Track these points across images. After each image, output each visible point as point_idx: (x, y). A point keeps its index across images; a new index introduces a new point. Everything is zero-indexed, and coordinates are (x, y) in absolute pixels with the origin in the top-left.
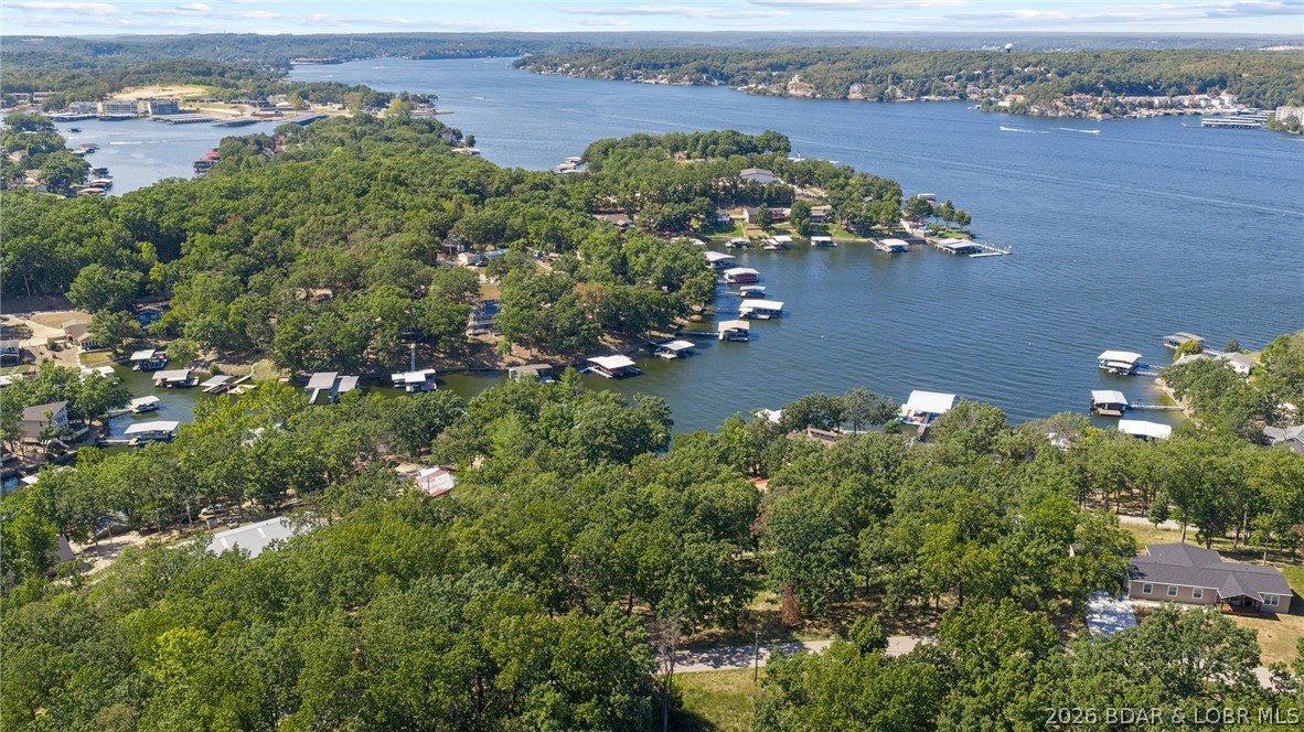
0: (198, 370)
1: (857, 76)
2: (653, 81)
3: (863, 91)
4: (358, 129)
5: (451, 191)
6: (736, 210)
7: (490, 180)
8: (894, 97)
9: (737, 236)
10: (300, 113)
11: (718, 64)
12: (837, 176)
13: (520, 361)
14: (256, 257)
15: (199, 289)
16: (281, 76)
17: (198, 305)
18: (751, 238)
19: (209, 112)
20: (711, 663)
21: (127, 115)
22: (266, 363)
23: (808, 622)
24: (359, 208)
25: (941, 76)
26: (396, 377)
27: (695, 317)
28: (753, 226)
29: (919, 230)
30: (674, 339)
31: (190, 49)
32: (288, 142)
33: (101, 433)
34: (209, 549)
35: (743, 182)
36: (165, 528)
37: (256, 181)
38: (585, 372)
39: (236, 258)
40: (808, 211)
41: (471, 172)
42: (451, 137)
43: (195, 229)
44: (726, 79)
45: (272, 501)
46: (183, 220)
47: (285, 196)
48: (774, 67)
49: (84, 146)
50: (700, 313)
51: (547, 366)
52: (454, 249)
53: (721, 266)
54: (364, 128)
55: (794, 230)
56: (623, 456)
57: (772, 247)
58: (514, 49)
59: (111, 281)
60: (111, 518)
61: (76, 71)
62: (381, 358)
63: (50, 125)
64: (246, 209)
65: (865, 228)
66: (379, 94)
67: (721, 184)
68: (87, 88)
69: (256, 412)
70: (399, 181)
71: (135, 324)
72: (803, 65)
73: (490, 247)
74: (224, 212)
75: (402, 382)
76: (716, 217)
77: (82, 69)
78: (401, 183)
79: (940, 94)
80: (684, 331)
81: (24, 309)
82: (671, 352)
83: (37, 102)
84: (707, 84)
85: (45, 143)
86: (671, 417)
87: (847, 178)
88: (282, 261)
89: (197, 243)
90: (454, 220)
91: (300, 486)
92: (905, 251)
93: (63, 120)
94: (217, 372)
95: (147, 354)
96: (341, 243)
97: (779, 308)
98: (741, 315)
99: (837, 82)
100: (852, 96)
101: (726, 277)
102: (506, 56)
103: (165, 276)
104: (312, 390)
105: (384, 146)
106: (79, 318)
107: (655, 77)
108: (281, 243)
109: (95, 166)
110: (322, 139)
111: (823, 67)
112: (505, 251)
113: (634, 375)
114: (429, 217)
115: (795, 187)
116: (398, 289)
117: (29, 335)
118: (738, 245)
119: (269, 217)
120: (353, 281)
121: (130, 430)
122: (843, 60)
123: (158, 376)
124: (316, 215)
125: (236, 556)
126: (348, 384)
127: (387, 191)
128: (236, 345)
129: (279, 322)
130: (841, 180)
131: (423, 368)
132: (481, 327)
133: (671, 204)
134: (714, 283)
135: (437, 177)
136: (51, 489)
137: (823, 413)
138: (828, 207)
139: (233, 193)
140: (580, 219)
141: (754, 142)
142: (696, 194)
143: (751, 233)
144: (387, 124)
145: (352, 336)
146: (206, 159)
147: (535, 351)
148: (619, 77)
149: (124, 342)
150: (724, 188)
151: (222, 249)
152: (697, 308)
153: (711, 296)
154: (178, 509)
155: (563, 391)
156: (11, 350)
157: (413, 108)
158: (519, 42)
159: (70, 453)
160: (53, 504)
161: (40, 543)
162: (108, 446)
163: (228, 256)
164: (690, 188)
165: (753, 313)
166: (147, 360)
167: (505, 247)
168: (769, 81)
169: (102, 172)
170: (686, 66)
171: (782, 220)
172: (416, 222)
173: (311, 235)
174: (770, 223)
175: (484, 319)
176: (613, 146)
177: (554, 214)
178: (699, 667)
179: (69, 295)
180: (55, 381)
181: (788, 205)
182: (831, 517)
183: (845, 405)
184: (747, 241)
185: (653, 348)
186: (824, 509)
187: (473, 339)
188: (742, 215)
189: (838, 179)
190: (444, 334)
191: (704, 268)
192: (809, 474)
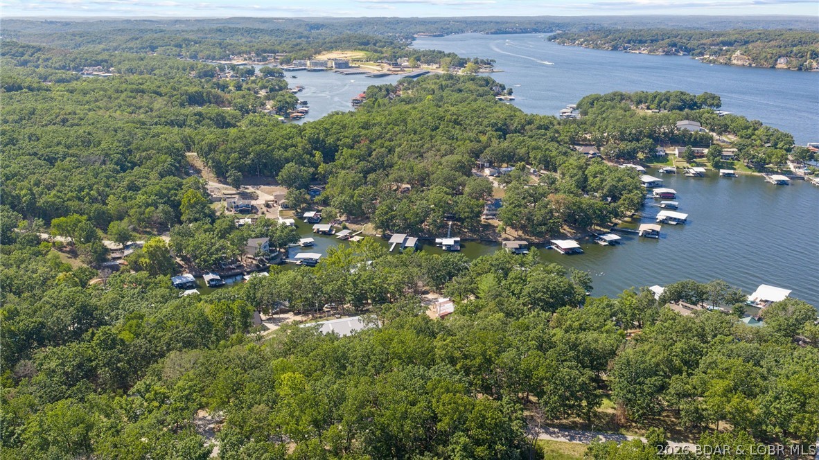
0: (336, 225)
1: (784, 52)
2: (637, 52)
3: (787, 63)
4: (444, 83)
5: (487, 129)
6: (671, 148)
7: (512, 122)
8: (811, 68)
9: (668, 165)
10: (414, 69)
11: (684, 41)
12: (747, 128)
13: (510, 237)
14: (373, 164)
15: (341, 180)
16: (408, 45)
17: (339, 189)
18: (678, 168)
19: (364, 68)
20: (569, 438)
21: (322, 69)
22: (370, 225)
23: (634, 424)
24: (432, 137)
26: (438, 240)
27: (626, 219)
28: (680, 159)
29: (801, 170)
30: (609, 233)
31: (361, 27)
32: (404, 89)
33: (284, 255)
34: (320, 330)
35: (678, 130)
36: (305, 313)
37: (379, 119)
38: (549, 248)
39: (362, 164)
40: (720, 152)
41: (501, 117)
42: (498, 89)
43: (344, 145)
44: (688, 51)
45: (359, 308)
46: (338, 140)
47: (393, 129)
48: (724, 44)
49: (298, 87)
50: (630, 217)
51: (525, 243)
52: (483, 165)
53: (653, 185)
54: (447, 82)
55: (708, 164)
56: (551, 306)
57: (691, 175)
58: (550, 28)
59: (298, 173)
60: (281, 304)
61: (299, 40)
62: (431, 229)
63: (282, 73)
64: (372, 135)
65: (761, 166)
66: (461, 59)
67: (662, 130)
68: (303, 52)
69: (358, 255)
70: (456, 122)
71: (308, 197)
72: (746, 43)
73: (505, 165)
74: (360, 136)
75: (441, 244)
76: (657, 151)
77: (303, 39)
78: (458, 124)
80: (617, 227)
81: (256, 183)
82: (605, 241)
83: (277, 59)
84: (675, 54)
85: (278, 85)
86: (591, 284)
87: (755, 129)
88: (387, 166)
89: (344, 154)
90: (485, 148)
91: (373, 299)
92: (788, 184)
93: (289, 70)
94: (345, 228)
95: (311, 214)
96: (419, 158)
97: (684, 218)
98: (658, 221)
99: (769, 57)
100: (779, 66)
101: (654, 193)
102: (545, 32)
103: (326, 171)
104: (392, 244)
105: (456, 95)
106: (281, 191)
107: (639, 49)
108: (387, 156)
109: (301, 100)
110: (422, 88)
111: (761, 45)
112: (513, 168)
113: (579, 253)
114: (469, 145)
115: (714, 134)
116: (446, 189)
117: (256, 198)
118: (668, 172)
119: (383, 141)
120: (422, 181)
121: (297, 256)
122: (776, 40)
123: (316, 227)
124: (407, 141)
125: (333, 337)
126: (412, 242)
127: (450, 129)
128: (357, 214)
129: (380, 202)
130: (750, 131)
131: (454, 236)
132: (491, 215)
133: (626, 142)
134: (644, 197)
135: (480, 120)
136: (254, 285)
137: (693, 293)
138: (735, 150)
139: (366, 126)
140: (564, 149)
141: (696, 100)
142: (645, 136)
143: (679, 164)
144: (462, 79)
145: (417, 215)
146: (358, 98)
147: (520, 233)
148: (615, 48)
149: (301, 206)
150: (664, 133)
151: (356, 158)
152: (628, 213)
153: (641, 206)
154: (312, 304)
155: (528, 261)
156: (247, 205)
157: (479, 68)
158: (554, 23)
159: (268, 265)
160: (254, 294)
161: (245, 315)
162: (285, 263)
163: (358, 162)
164: (641, 132)
165: (666, 219)
166: (311, 217)
167: (513, 166)
168: (719, 53)
169: (305, 103)
170: (661, 42)
171: (701, 157)
172: (462, 149)
173: (403, 153)
174: (692, 159)
175: (493, 210)
176: (597, 99)
177: (547, 147)
178: (563, 439)
179: (277, 178)
180: (264, 226)
181: (707, 146)
182: (658, 365)
183: (708, 289)
184: (675, 169)
185: (596, 237)
186: (653, 360)
187: (485, 222)
188: (674, 151)
189: (747, 130)
190: (468, 218)
191: (637, 188)
192: (662, 334)
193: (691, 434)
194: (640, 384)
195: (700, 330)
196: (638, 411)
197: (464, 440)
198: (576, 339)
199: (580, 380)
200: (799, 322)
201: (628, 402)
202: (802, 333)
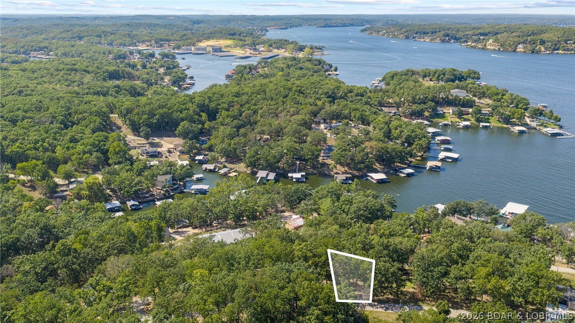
0: (218, 165)
1: (522, 40)
2: (423, 40)
3: (524, 48)
4: (290, 63)
5: (321, 96)
6: (447, 108)
7: (339, 91)
8: (540, 51)
9: (445, 120)
10: (268, 53)
11: (454, 33)
12: (497, 94)
13: (340, 172)
14: (243, 121)
15: (222, 133)
16: (263, 35)
17: (220, 140)
18: (452, 122)
19: (233, 52)
20: (384, 308)
21: (202, 53)
22: (242, 165)
23: (427, 299)
24: (284, 103)
25: (566, 41)
26: (290, 175)
27: (418, 158)
28: (454, 116)
29: (534, 123)
30: (406, 168)
31: (229, 22)
32: (262, 67)
33: (183, 187)
34: (213, 239)
35: (452, 96)
36: (201, 227)
37: (246, 90)
38: (366, 179)
39: (235, 121)
40: (480, 111)
41: (331, 88)
42: (328, 67)
43: (222, 109)
44: (457, 39)
45: (238, 223)
46: (218, 105)
47: (256, 97)
48: (482, 34)
49: (186, 66)
50: (420, 156)
51: (350, 176)
52: (320, 122)
53: (435, 134)
54: (292, 63)
55: (472, 119)
56: (370, 220)
57: (461, 127)
58: (362, 23)
59: (191, 128)
60: (183, 221)
61: (185, 32)
62: (285, 167)
63: (174, 56)
64: (242, 101)
65: (507, 120)
66: (301, 46)
67: (441, 96)
68: (189, 40)
69: (236, 186)
70: (300, 92)
71: (198, 145)
72: (496, 34)
73: (334, 121)
74: (233, 102)
75: (292, 177)
76: (437, 111)
77: (188, 31)
78: (302, 93)
79: (564, 50)
80: (412, 164)
81: (160, 136)
82: (404, 173)
83: (171, 46)
84: (448, 42)
85: (172, 65)
86: (395, 204)
87: (503, 95)
88: (253, 123)
89: (222, 114)
90: (320, 110)
91: (248, 217)
92: (525, 133)
93: (179, 54)
94: (225, 167)
95: (200, 157)
96: (275, 117)
97: (457, 157)
98: (439, 159)
99: (512, 44)
100: (518, 50)
101: (436, 140)
102: (358, 26)
103: (210, 127)
104: (258, 177)
105: (299, 72)
106: (179, 141)
107: (424, 38)
108: (253, 116)
110: (275, 67)
111: (506, 35)
112: (340, 124)
113: (386, 182)
114: (310, 108)
115: (476, 99)
116: (294, 139)
117: (161, 146)
118: (446, 125)
119: (249, 105)
120: (278, 133)
121: (192, 187)
122: (516, 32)
123: (204, 166)
124: (267, 105)
125: (222, 244)
126: (272, 176)
127: (296, 96)
128: (233, 157)
129: (249, 149)
130: (500, 97)
131: (301, 172)
132: (326, 156)
133: (416, 105)
134: (429, 143)
135: (316, 90)
136: (164, 209)
137: (464, 208)
138: (490, 109)
139: (237, 95)
140: (375, 110)
141: (463, 74)
142: (429, 100)
143: (452, 120)
144: (302, 60)
145: (275, 157)
146: (230, 74)
147: (346, 168)
148: (407, 37)
149: (194, 152)
150: (442, 98)
151: (231, 117)
152: (419, 154)
153: (428, 149)
154: (205, 221)
155: (353, 189)
156: (155, 152)
157: (314, 52)
158: (364, 20)
159: (172, 194)
160: (165, 215)
161: (160, 229)
162: (185, 192)
163: (233, 120)
164: (427, 97)
165: (445, 158)
166: (201, 160)
167: (340, 122)
168: (478, 41)
169: (192, 78)
170: (439, 33)
171: (468, 114)
172: (305, 111)
173: (264, 114)
174: (462, 116)
175: (327, 153)
176: (396, 74)
177: (363, 108)
178: (380, 310)
179: (176, 132)
180: (168, 166)
181: (471, 107)
182: (442, 258)
183: (474, 206)
184: (450, 123)
185: (397, 171)
186: (440, 255)
187: (322, 161)
188: (449, 110)
189: (498, 95)
190: (310, 159)
191: (425, 137)
192: (444, 237)
193: (465, 304)
194: (431, 271)
195: (469, 234)
196: (430, 290)
197: (317, 312)
198: (388, 242)
199: (392, 270)
200: (534, 227)
201: (424, 284)
202: (537, 235)
